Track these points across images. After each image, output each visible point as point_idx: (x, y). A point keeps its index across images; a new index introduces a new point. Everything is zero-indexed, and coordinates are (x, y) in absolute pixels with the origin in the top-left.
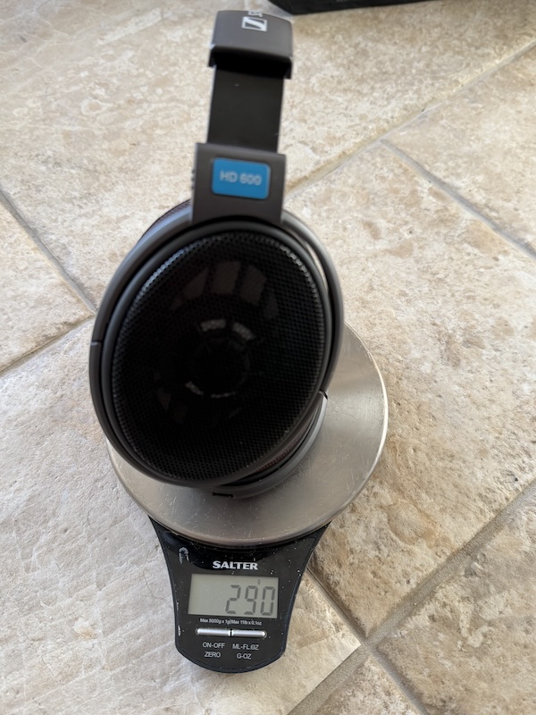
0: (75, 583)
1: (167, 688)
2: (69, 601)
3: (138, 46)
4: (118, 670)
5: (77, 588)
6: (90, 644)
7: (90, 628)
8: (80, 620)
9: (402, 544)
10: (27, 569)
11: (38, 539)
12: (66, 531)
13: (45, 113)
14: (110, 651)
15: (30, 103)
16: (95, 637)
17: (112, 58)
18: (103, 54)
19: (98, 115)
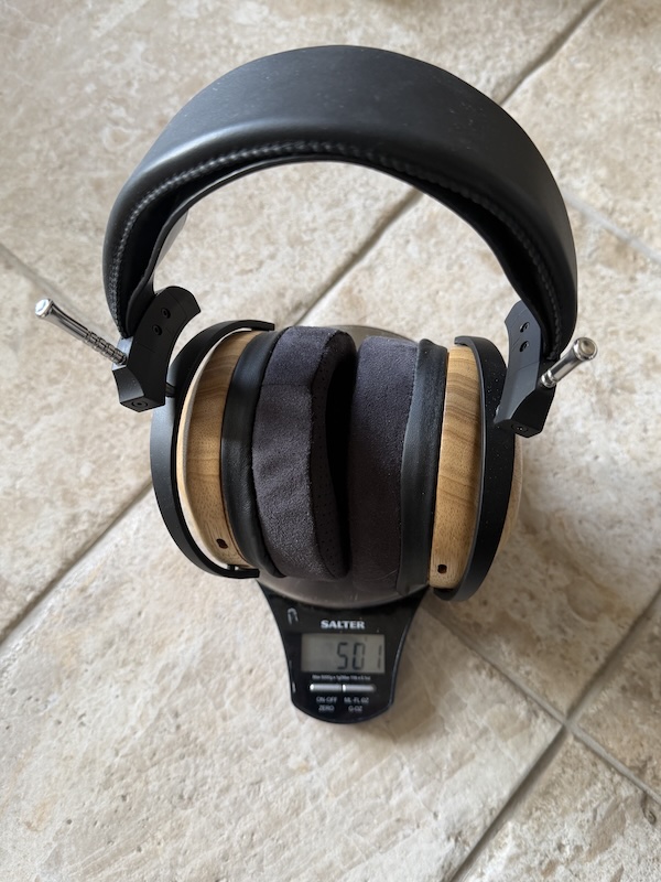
0: (276, 721)
1: (394, 801)
2: (275, 741)
3: (148, 33)
4: (342, 795)
5: (279, 727)
6: (308, 776)
7: (304, 763)
8: (292, 757)
9: (585, 623)
10: (224, 718)
11: (225, 686)
12: (251, 671)
13: (59, 156)
14: (329, 780)
15: (34, 144)
16: (311, 769)
17: (119, 58)
18: (105, 51)
19: (127, 149)
